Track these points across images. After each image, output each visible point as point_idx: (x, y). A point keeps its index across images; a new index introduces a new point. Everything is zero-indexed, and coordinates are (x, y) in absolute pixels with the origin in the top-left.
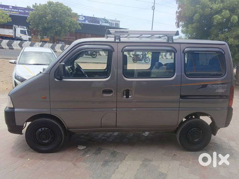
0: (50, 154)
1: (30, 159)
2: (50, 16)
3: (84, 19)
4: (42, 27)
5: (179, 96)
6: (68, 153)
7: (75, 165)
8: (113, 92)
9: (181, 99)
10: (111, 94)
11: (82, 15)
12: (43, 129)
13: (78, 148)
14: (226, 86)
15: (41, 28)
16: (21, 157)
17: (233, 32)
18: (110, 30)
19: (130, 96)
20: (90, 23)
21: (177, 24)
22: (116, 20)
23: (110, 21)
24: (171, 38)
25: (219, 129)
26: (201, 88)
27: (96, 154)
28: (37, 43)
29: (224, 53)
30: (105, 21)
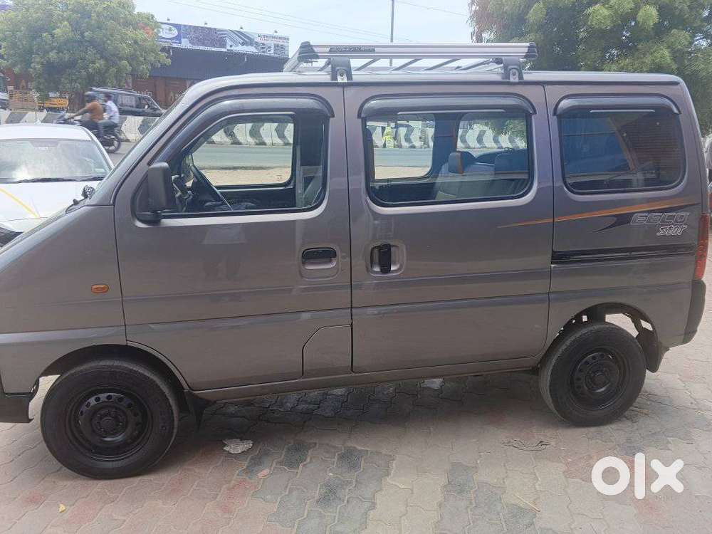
0: (136, 481)
1: (65, 505)
2: (65, 26)
3: (175, 32)
4: (42, 63)
5: (549, 256)
6: (197, 470)
7: (226, 510)
8: (339, 253)
9: (553, 266)
10: (330, 261)
11: (168, 22)
12: (103, 396)
13: (225, 449)
14: (685, 214)
15: (38, 67)
16: (34, 500)
17: (642, 56)
19: (395, 264)
20: (195, 47)
21: (474, 38)
22: (275, 34)
23: (257, 40)
24: (516, 67)
25: (667, 349)
26: (613, 225)
27: (293, 464)
28: (31, 114)
29: (676, 111)
30: (243, 39)
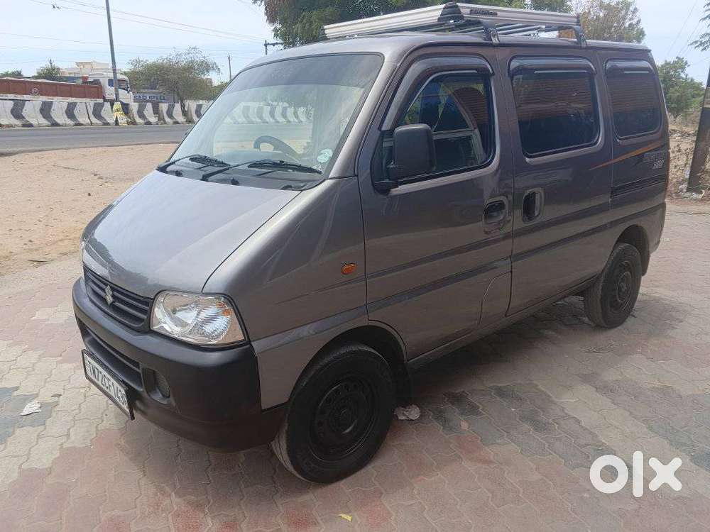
8: (507, 204)
18: (459, 4)
19: (537, 211)
24: (582, 34)
27: (472, 413)
